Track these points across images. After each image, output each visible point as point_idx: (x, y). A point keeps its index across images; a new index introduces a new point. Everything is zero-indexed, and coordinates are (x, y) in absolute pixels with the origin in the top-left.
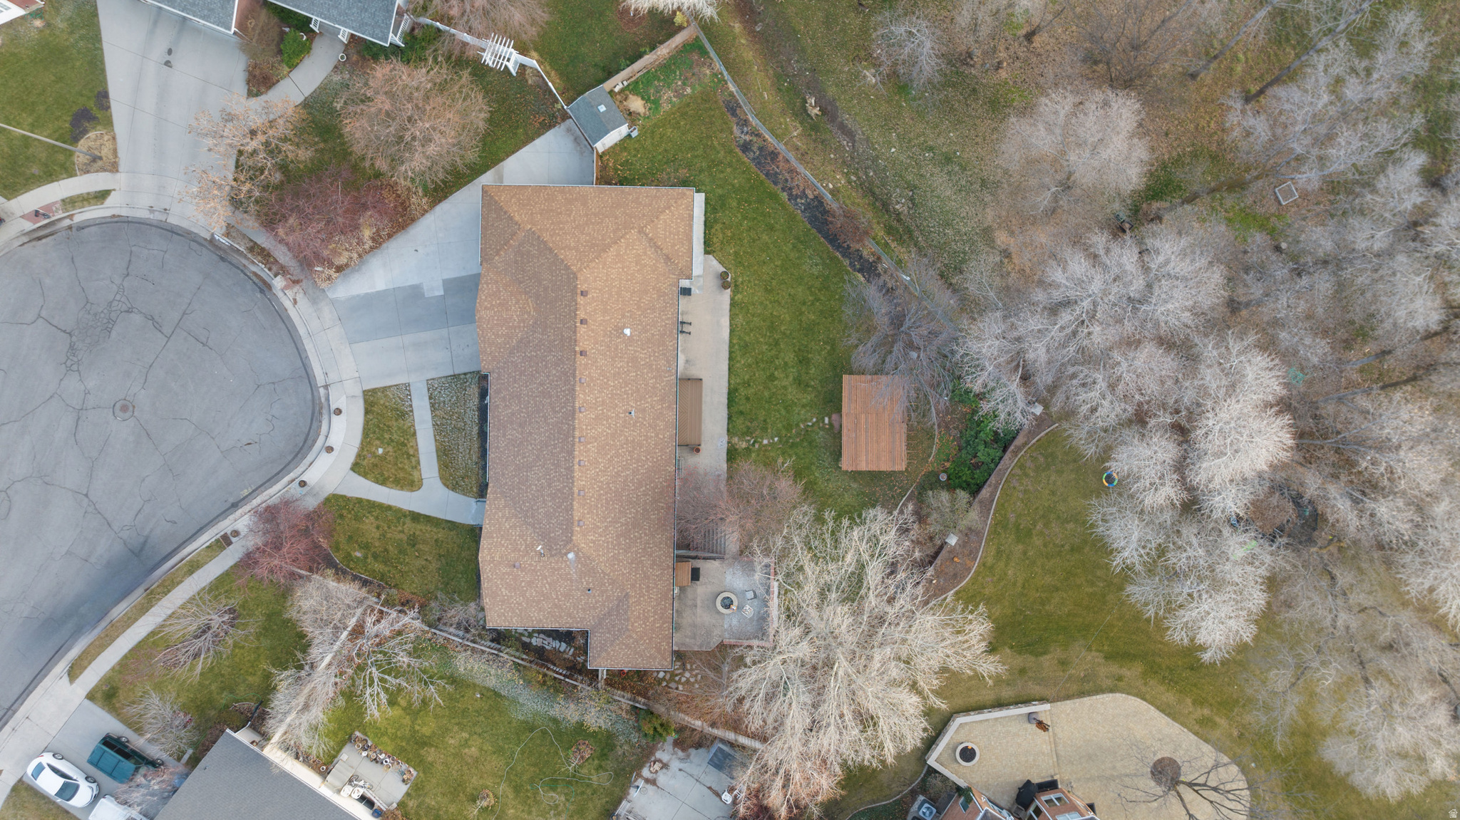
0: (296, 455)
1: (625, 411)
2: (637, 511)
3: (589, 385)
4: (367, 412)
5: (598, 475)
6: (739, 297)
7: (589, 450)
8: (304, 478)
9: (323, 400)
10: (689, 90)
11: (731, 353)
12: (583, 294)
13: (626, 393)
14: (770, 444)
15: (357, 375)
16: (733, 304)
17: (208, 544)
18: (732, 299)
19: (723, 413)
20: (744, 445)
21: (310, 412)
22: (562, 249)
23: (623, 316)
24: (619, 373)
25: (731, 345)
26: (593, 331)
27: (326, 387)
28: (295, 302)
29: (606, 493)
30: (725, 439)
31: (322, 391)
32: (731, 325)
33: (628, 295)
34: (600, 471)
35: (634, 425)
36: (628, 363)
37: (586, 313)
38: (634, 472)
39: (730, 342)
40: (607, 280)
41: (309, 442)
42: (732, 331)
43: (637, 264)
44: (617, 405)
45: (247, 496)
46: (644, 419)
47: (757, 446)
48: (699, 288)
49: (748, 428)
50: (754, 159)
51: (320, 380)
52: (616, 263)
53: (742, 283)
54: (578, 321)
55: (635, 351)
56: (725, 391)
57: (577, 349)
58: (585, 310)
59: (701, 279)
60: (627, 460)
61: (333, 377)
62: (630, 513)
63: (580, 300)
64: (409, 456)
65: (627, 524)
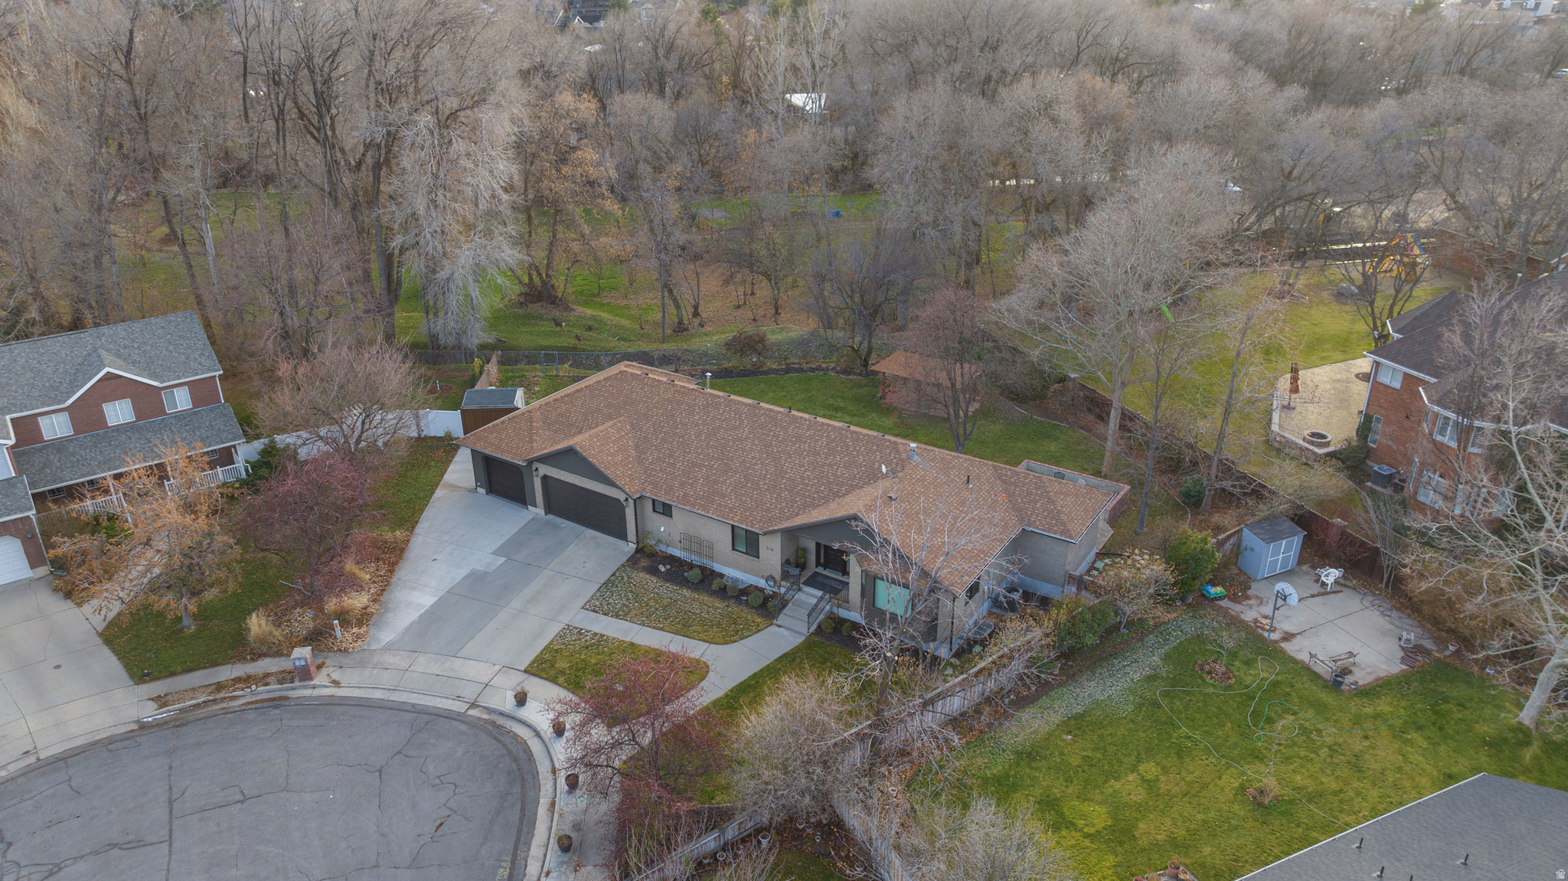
4: (553, 681)
9: (485, 716)
15: (498, 668)
21: (485, 738)
27: (473, 706)
28: (336, 683)
31: (473, 712)
51: (457, 707)
61: (470, 693)
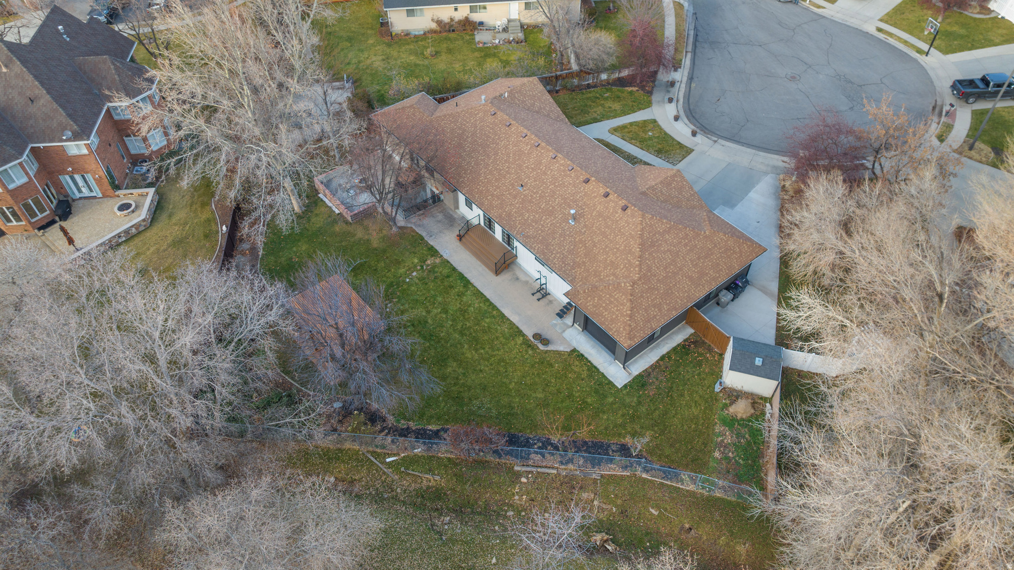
0: (689, 109)
1: (526, 183)
2: (465, 151)
3: (564, 171)
4: (679, 143)
5: (508, 141)
6: (520, 340)
7: (527, 145)
8: (673, 105)
9: (709, 136)
10: (717, 454)
11: (491, 304)
12: (625, 209)
13: (537, 193)
14: (410, 274)
15: (707, 154)
16: (520, 333)
17: (683, 61)
18: (524, 335)
19: (461, 267)
20: (429, 262)
21: (707, 127)
22: (670, 228)
23: (585, 226)
24: (553, 196)
25: (494, 307)
26: (595, 197)
27: (715, 142)
29: (493, 139)
30: (445, 256)
31: (716, 139)
32: (508, 319)
33: (596, 240)
34: (509, 144)
35: (513, 185)
36: (553, 207)
37: (611, 200)
38: (488, 165)
39: (498, 309)
40: (620, 231)
41: (691, 118)
42: (502, 316)
43: (611, 261)
44: (535, 181)
45: (691, 83)
46: (509, 194)
47: (419, 268)
48: (556, 325)
49: (434, 272)
50: (609, 446)
51: (720, 141)
52: (625, 246)
53: (526, 351)
54: (611, 192)
55: (555, 218)
56: (473, 281)
57: (593, 179)
58: (613, 201)
59: (560, 331)
60: (498, 165)
61: (717, 146)
62: (468, 147)
63: (623, 203)
64: (632, 139)
65: (465, 141)
